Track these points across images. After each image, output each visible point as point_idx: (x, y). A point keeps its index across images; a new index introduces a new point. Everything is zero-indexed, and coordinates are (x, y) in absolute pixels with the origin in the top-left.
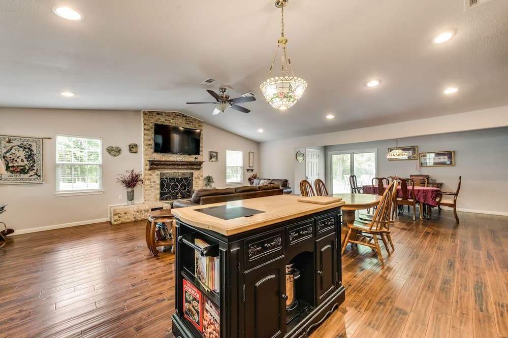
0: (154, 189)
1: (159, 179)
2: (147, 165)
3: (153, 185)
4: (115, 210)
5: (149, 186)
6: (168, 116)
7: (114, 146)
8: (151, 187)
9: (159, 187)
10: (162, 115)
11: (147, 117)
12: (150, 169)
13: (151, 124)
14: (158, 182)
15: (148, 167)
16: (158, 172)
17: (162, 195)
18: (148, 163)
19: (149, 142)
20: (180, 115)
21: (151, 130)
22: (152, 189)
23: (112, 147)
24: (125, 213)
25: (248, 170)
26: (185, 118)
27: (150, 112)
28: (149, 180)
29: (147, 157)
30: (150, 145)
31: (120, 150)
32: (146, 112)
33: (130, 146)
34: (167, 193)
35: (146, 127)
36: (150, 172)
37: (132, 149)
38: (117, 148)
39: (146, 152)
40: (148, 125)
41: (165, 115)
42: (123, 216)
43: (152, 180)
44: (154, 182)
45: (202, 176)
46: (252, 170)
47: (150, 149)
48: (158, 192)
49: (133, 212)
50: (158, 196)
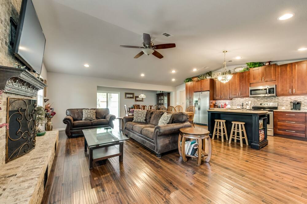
25: (45, 100)
46: (48, 100)
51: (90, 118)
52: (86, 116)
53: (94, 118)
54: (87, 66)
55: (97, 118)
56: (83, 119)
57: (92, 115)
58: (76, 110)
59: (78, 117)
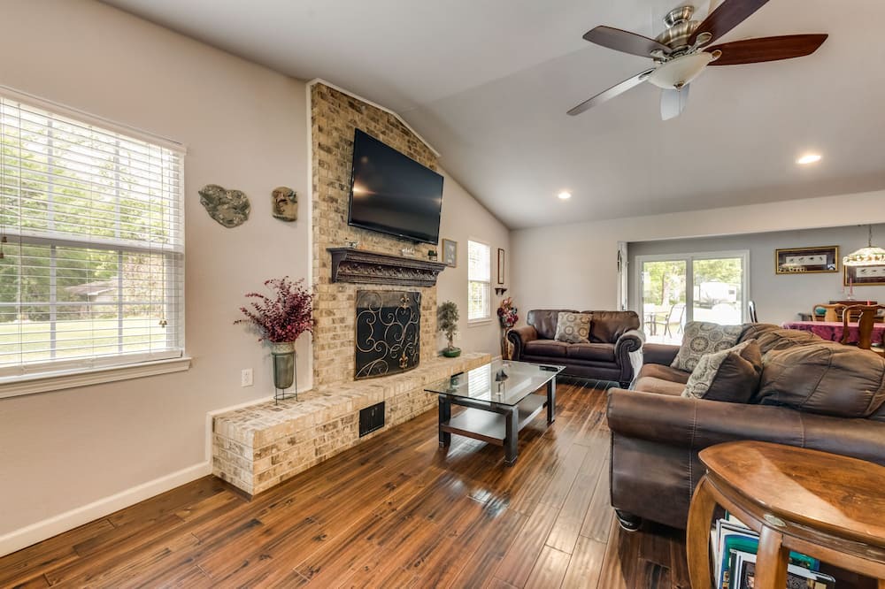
0: (342, 344)
1: (353, 311)
2: (324, 265)
3: (339, 332)
4: (259, 435)
5: (331, 334)
6: (373, 119)
7: (227, 187)
8: (334, 338)
9: (351, 335)
10: (360, 111)
11: (325, 105)
12: (333, 280)
13: (335, 134)
14: (351, 320)
15: (328, 272)
16: (351, 289)
17: (360, 359)
18: (328, 257)
19: (331, 192)
20: (397, 127)
21: (335, 151)
22: (338, 342)
23: (222, 190)
24: (292, 442)
25: (497, 290)
26: (407, 138)
27: (333, 93)
28: (330, 313)
29: (324, 238)
30: (333, 200)
31: (246, 206)
32: (325, 90)
33: (276, 193)
34: (376, 355)
35: (324, 139)
36: (333, 288)
37: (284, 207)
38: (238, 195)
39: (324, 221)
40: (329, 134)
41: (368, 115)
42: (286, 453)
43: (338, 316)
44: (342, 320)
45: (435, 303)
46: (503, 291)
47: (333, 215)
48: (351, 351)
49: (313, 432)
50: (351, 366)
51: (571, 337)
52: (563, 328)
53: (581, 338)
54: (565, 195)
55: (592, 338)
56: (557, 336)
57: (576, 329)
58: (547, 313)
59: (548, 331)
